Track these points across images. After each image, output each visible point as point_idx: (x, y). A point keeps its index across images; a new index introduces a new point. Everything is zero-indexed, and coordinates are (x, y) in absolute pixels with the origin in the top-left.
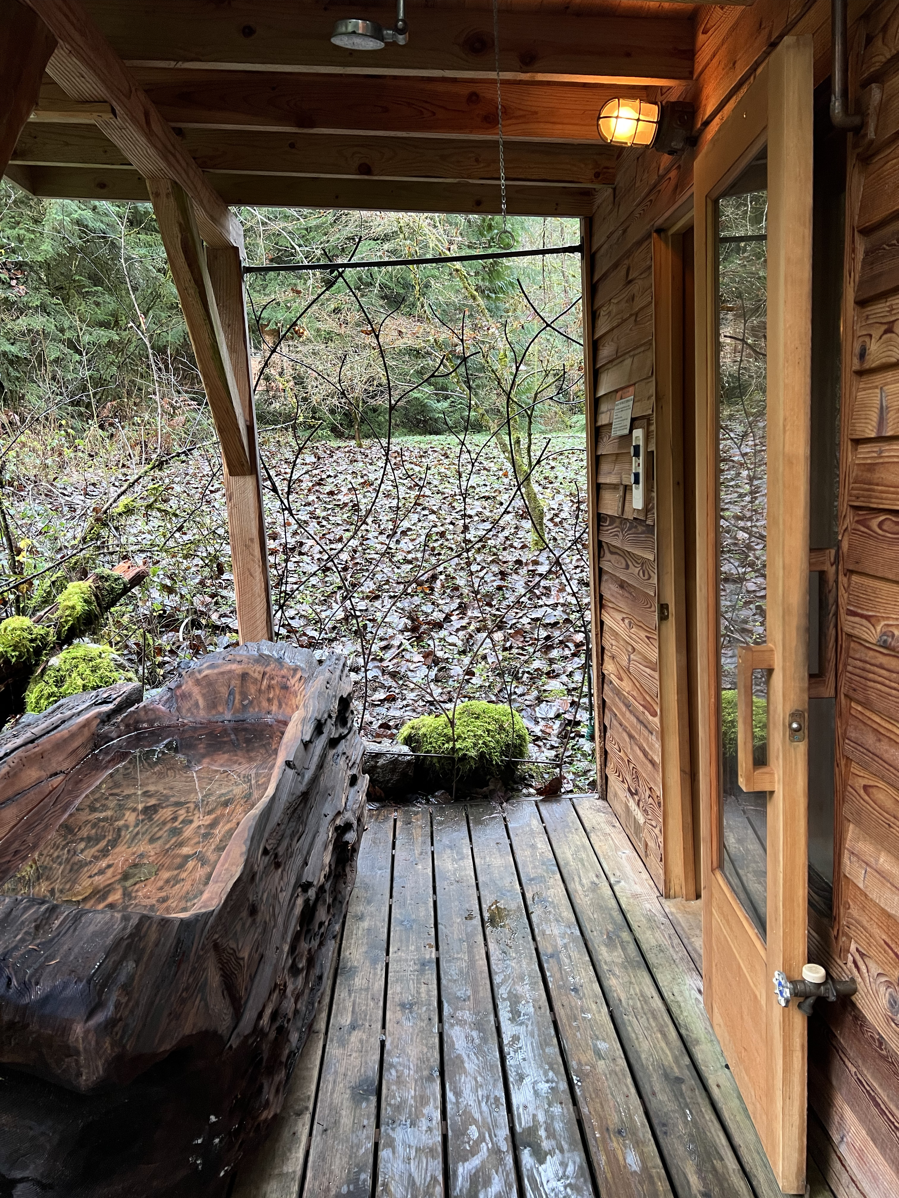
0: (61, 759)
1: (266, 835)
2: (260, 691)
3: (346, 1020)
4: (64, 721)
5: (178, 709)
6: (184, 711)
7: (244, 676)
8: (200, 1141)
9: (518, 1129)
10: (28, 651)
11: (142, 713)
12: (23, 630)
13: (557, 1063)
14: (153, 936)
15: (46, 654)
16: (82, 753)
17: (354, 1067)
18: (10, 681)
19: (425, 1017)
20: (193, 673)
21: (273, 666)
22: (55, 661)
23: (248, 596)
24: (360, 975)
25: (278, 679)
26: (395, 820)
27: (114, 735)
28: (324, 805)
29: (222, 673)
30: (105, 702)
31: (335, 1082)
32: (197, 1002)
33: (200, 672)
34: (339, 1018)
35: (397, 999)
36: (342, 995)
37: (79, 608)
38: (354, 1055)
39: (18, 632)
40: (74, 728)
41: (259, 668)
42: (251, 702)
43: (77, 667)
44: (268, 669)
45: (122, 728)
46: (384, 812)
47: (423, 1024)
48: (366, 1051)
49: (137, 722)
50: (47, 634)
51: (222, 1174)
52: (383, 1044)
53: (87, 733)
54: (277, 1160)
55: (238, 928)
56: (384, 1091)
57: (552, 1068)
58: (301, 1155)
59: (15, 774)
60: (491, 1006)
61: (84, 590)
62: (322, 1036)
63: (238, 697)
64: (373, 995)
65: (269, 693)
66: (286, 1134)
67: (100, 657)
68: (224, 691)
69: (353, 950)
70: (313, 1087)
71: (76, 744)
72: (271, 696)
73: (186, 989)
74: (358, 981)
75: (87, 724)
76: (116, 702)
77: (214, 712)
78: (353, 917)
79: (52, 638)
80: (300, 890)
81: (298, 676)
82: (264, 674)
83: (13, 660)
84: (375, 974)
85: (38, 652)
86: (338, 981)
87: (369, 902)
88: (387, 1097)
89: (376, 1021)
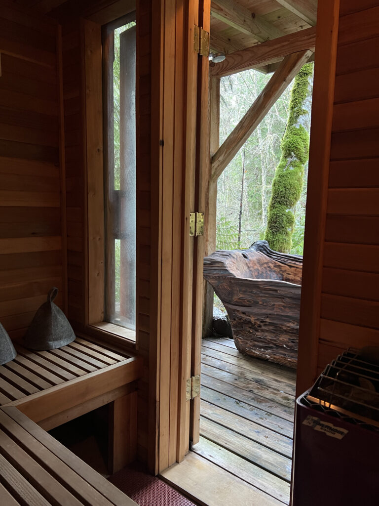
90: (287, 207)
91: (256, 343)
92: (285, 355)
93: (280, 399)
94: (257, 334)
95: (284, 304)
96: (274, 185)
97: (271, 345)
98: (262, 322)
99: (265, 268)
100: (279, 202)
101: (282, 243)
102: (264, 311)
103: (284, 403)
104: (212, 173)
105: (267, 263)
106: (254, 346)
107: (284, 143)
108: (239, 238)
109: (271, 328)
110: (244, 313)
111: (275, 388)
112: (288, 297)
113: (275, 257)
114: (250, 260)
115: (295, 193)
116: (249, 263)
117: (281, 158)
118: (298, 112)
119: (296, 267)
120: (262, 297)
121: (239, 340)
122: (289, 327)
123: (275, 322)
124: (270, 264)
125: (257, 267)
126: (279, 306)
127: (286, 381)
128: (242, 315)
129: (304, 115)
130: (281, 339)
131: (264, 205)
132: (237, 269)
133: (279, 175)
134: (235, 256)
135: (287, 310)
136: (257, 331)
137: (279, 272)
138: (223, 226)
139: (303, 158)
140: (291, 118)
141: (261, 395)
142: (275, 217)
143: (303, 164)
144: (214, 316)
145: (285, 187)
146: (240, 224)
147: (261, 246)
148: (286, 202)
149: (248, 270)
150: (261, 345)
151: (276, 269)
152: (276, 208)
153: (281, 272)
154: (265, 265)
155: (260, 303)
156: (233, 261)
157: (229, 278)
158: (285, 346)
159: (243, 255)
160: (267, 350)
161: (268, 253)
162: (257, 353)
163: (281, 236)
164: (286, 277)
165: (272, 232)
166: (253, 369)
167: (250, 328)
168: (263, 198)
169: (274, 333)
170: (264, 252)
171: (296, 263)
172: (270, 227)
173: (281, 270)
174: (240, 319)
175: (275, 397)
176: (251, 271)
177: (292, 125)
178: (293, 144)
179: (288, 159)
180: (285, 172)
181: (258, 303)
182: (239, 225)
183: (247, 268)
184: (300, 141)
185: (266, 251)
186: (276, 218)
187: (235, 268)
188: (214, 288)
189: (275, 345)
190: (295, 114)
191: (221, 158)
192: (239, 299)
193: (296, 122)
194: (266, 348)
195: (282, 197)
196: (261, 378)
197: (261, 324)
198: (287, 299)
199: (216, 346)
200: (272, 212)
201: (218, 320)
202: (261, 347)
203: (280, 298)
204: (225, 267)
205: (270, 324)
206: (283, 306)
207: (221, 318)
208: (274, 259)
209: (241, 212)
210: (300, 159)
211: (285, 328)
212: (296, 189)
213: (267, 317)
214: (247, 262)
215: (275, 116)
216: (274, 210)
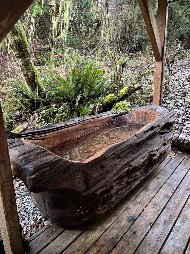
0: (99, 123)
1: (116, 150)
2: (149, 117)
3: (139, 200)
4: (103, 116)
5: (131, 118)
6: (132, 119)
7: (146, 113)
8: (78, 211)
9: (162, 251)
10: (112, 101)
11: (123, 117)
12: (112, 97)
13: (186, 241)
14: (61, 164)
15: (116, 102)
16: (106, 123)
17: (133, 212)
18: (109, 107)
19: (158, 209)
20: (135, 110)
21: (153, 111)
22: (117, 104)
23: (156, 93)
24: (149, 192)
25: (153, 115)
26: (184, 158)
27: (115, 121)
28: (148, 148)
29: (141, 111)
30: (115, 114)
31: (127, 213)
32: (68, 182)
33: (137, 110)
34: (138, 199)
35: (154, 202)
36: (142, 194)
37: (124, 93)
38: (135, 209)
39: (111, 97)
40: (105, 118)
41: (150, 111)
42: (146, 119)
43: (121, 106)
44: (152, 112)
45: (118, 120)
46: (183, 155)
47: (156, 211)
48: (138, 210)
49: (121, 119)
50: (116, 98)
51: (84, 220)
52: (143, 210)
53: (108, 119)
54: (104, 223)
55: (95, 169)
56: (136, 221)
57: (183, 241)
58: (109, 225)
59: (86, 124)
60: (177, 215)
61: (126, 89)
62: (131, 201)
63: (144, 117)
64: (149, 198)
65: (151, 118)
66: (110, 219)
67: (126, 104)
68: (141, 115)
69: (152, 185)
70: (122, 212)
71: (104, 121)
72: (151, 119)
73: (65, 178)
74: (148, 193)
75: (108, 117)
76: (117, 114)
77: (138, 120)
78: (157, 177)
79: (117, 99)
80: (128, 166)
81: (158, 115)
82: (151, 113)
83: (109, 103)
84: (153, 193)
85: (114, 102)
86: (143, 191)
87: (163, 175)
88: (135, 223)
89: (145, 204)
110: (102, 187)
120: (108, 164)
128: (101, 190)
157: (79, 168)
181: (108, 170)
192: (94, 180)
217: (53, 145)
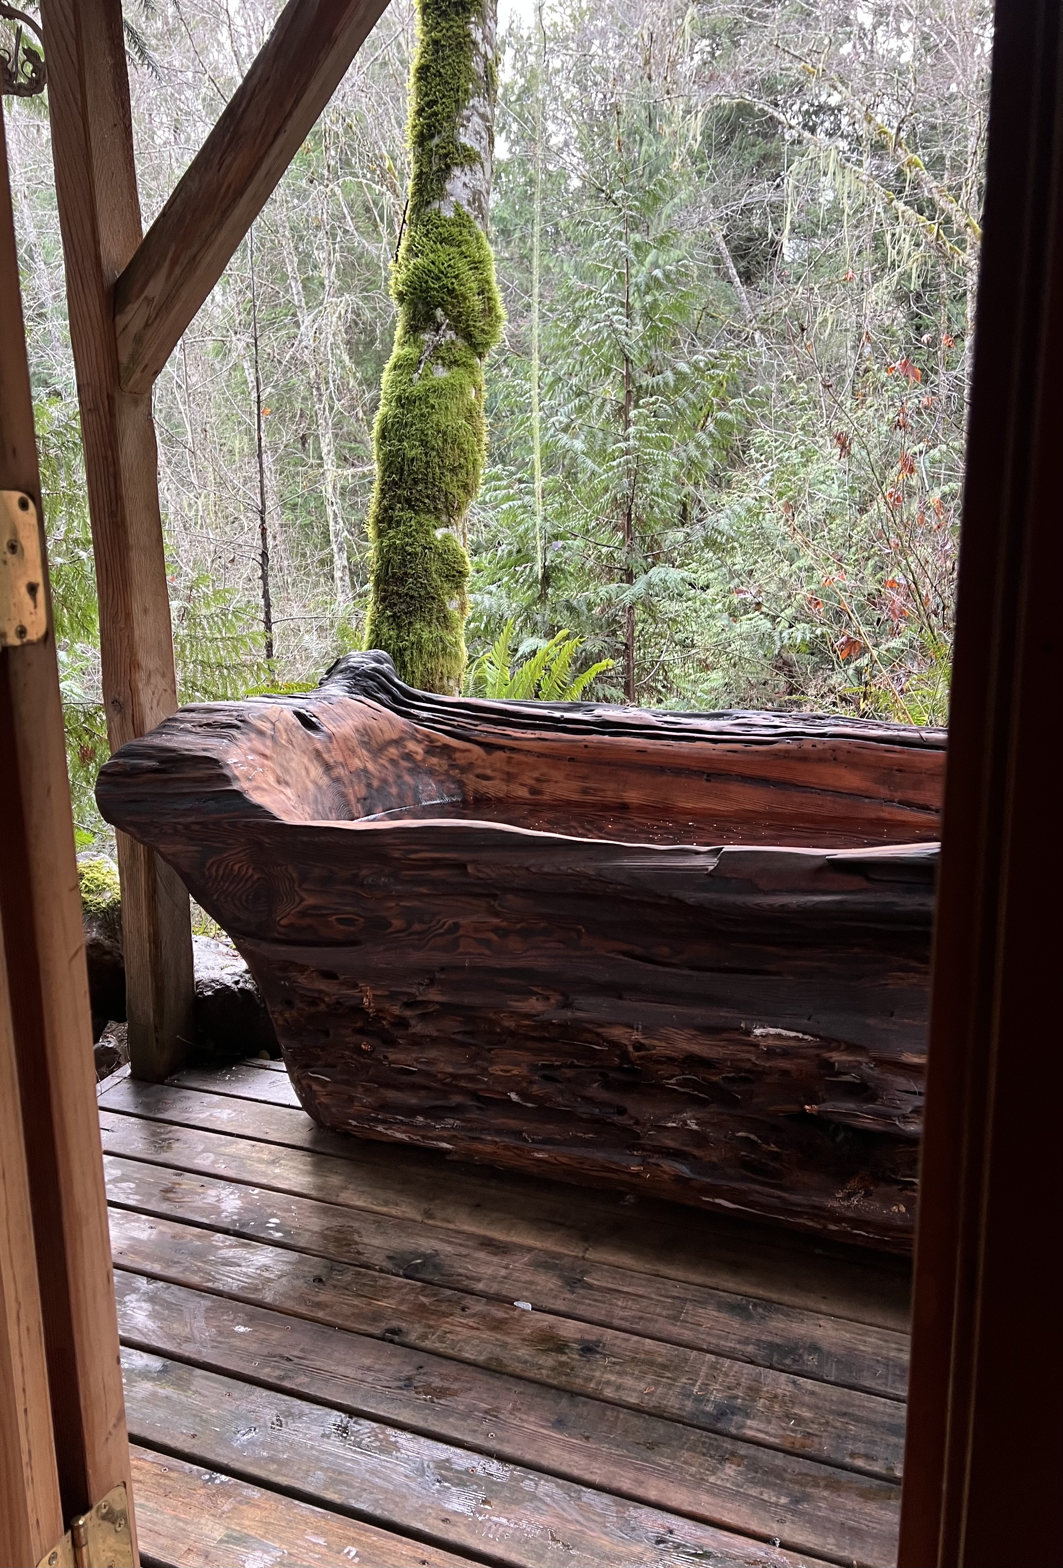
90: (438, 518)
91: (392, 1095)
92: (517, 1134)
93: (524, 1352)
94: (392, 1057)
95: (496, 921)
96: (383, 437)
97: (456, 1099)
98: (407, 1005)
99: (392, 761)
100: (408, 501)
101: (431, 655)
102: (416, 957)
103: (544, 1374)
104: (124, 358)
105: (397, 742)
106: (384, 1106)
107: (402, 277)
108: (269, 646)
109: (451, 1025)
110: (329, 975)
111: (494, 1288)
112: (515, 891)
113: (425, 714)
114: (330, 737)
115: (461, 466)
116: (329, 751)
117: (399, 333)
118: (446, 156)
119: (512, 749)
120: (400, 897)
121: (315, 1087)
122: (528, 1016)
123: (467, 1000)
124: (412, 746)
125: (362, 760)
126: (477, 930)
127: (530, 1242)
128: (322, 985)
129: (467, 168)
130: (496, 1070)
131: (337, 535)
132: (279, 782)
133: (399, 399)
134: (266, 726)
135: (514, 943)
136: (391, 1042)
137: (446, 773)
138: (208, 605)
139: (476, 333)
140: (419, 176)
141: (438, 1346)
142: (397, 558)
143: (481, 356)
144: (197, 976)
145: (424, 443)
146: (266, 595)
147: (366, 675)
148: (434, 499)
149: (325, 781)
150: (414, 1101)
151: (434, 760)
152: (398, 523)
153: (455, 773)
154: (393, 751)
155: (397, 923)
156: (261, 748)
157: (247, 825)
158: (513, 1096)
159: (298, 715)
160: (439, 1118)
161: (395, 699)
162: (399, 1135)
163: (427, 630)
164: (476, 791)
165: (394, 616)
166: (386, 1203)
167: (361, 1032)
168: (329, 510)
169: (463, 1045)
170: (380, 695)
171: (509, 731)
172: (383, 600)
173: (453, 766)
174: (314, 1002)
175: (504, 1345)
176: (337, 780)
177: (428, 203)
178: (438, 279)
179: (425, 337)
180: (418, 386)
181: (390, 924)
182: (262, 602)
183: (320, 770)
184: (462, 265)
185: (388, 692)
186: (403, 563)
187: (271, 779)
188: (186, 878)
189: (474, 1095)
190: (435, 159)
191: (155, 288)
192: (303, 914)
193: (441, 194)
194: (435, 1113)
195: (416, 482)
196: (426, 1244)
197: (408, 1013)
198: (509, 897)
199: (217, 1112)
200: (386, 543)
201: (217, 991)
202: (412, 1112)
203: (478, 896)
204: (226, 779)
205: (447, 1009)
206: (496, 930)
207: (229, 981)
208: (420, 721)
209: (264, 555)
210: (468, 336)
211: (510, 1024)
212: (462, 450)
213: (432, 982)
214: (319, 746)
215: (346, 232)
216: (392, 533)
217: (534, 791)
